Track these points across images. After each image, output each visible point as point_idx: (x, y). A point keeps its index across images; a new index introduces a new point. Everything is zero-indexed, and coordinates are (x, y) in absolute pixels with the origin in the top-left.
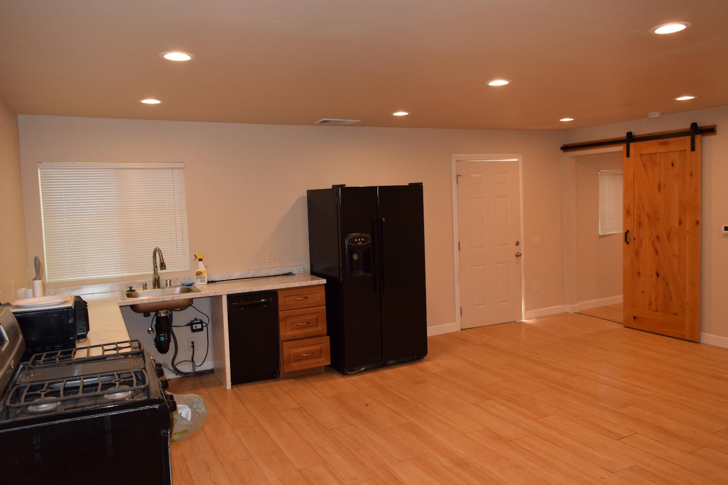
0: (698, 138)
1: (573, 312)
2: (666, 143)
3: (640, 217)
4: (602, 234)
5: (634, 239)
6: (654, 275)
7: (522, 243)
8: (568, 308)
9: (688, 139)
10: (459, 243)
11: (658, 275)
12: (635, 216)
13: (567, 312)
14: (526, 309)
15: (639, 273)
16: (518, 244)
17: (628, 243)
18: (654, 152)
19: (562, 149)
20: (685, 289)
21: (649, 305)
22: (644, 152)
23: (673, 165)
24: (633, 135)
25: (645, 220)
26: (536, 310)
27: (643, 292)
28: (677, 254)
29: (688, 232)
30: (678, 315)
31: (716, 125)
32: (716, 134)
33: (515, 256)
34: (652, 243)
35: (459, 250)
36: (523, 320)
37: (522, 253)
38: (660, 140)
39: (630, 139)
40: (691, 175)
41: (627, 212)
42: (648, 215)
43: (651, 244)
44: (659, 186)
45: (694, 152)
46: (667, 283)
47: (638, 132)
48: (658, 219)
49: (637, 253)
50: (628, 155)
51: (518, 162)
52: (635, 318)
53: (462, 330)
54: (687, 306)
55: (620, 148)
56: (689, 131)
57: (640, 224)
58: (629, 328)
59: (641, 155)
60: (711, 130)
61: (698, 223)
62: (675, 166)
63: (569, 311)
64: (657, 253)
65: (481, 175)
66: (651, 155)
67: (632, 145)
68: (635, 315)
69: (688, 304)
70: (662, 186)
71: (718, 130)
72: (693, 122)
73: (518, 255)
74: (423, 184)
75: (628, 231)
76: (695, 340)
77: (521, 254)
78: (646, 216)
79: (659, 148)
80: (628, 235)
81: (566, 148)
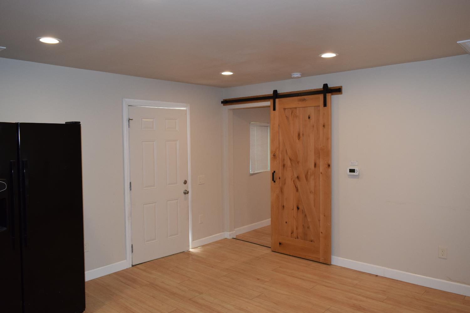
0: (328, 95)
1: (231, 238)
2: (304, 100)
3: (284, 160)
4: (253, 173)
5: (280, 178)
6: (295, 208)
7: (189, 182)
8: (228, 235)
9: (321, 96)
10: (130, 183)
11: (298, 208)
12: (280, 159)
13: (226, 238)
14: (193, 240)
15: (283, 206)
16: (185, 182)
17: (274, 182)
18: (294, 106)
19: (222, 102)
20: (319, 221)
21: (292, 233)
22: (287, 107)
23: (309, 118)
24: (278, 92)
25: (288, 163)
26: (201, 239)
27: (286, 222)
28: (313, 191)
29: (321, 173)
30: (314, 242)
31: (342, 86)
32: (342, 94)
33: (183, 194)
34: (294, 181)
35: (131, 190)
36: (190, 250)
37: (190, 190)
38: (299, 97)
39: (276, 95)
40: (324, 126)
41: (274, 156)
42: (290, 159)
43: (292, 182)
44: (299, 135)
45: (325, 107)
46: (306, 215)
47: (282, 90)
48: (298, 162)
49: (282, 190)
50: (274, 109)
51: (186, 110)
52: (280, 244)
53: (133, 266)
54: (321, 234)
55: (268, 103)
56: (322, 90)
57: (284, 166)
58: (275, 252)
59: (285, 109)
60: (338, 90)
61: (329, 166)
62: (310, 118)
63: (229, 237)
64: (297, 190)
65: (152, 120)
66: (293, 110)
67: (277, 100)
68: (281, 241)
69: (322, 233)
70: (301, 135)
71: (343, 90)
72: (325, 83)
73: (186, 193)
74: (81, 123)
75: (274, 172)
76: (327, 263)
77: (188, 192)
78: (289, 159)
79: (298, 104)
80: (275, 174)
81: (226, 102)
